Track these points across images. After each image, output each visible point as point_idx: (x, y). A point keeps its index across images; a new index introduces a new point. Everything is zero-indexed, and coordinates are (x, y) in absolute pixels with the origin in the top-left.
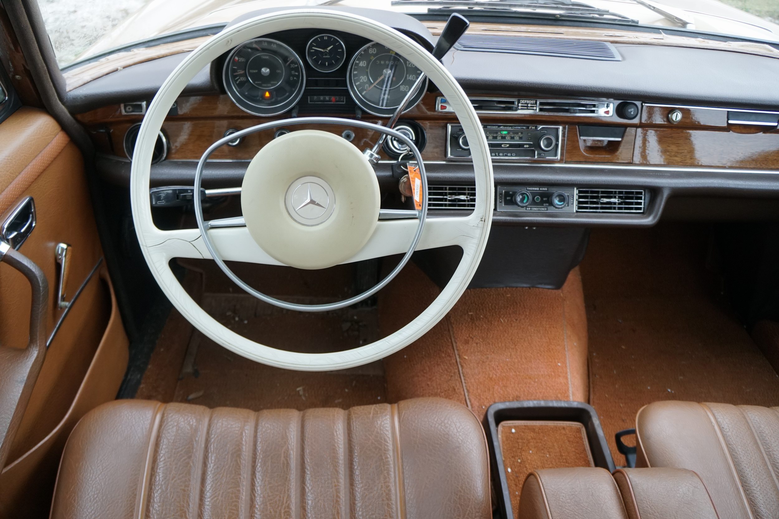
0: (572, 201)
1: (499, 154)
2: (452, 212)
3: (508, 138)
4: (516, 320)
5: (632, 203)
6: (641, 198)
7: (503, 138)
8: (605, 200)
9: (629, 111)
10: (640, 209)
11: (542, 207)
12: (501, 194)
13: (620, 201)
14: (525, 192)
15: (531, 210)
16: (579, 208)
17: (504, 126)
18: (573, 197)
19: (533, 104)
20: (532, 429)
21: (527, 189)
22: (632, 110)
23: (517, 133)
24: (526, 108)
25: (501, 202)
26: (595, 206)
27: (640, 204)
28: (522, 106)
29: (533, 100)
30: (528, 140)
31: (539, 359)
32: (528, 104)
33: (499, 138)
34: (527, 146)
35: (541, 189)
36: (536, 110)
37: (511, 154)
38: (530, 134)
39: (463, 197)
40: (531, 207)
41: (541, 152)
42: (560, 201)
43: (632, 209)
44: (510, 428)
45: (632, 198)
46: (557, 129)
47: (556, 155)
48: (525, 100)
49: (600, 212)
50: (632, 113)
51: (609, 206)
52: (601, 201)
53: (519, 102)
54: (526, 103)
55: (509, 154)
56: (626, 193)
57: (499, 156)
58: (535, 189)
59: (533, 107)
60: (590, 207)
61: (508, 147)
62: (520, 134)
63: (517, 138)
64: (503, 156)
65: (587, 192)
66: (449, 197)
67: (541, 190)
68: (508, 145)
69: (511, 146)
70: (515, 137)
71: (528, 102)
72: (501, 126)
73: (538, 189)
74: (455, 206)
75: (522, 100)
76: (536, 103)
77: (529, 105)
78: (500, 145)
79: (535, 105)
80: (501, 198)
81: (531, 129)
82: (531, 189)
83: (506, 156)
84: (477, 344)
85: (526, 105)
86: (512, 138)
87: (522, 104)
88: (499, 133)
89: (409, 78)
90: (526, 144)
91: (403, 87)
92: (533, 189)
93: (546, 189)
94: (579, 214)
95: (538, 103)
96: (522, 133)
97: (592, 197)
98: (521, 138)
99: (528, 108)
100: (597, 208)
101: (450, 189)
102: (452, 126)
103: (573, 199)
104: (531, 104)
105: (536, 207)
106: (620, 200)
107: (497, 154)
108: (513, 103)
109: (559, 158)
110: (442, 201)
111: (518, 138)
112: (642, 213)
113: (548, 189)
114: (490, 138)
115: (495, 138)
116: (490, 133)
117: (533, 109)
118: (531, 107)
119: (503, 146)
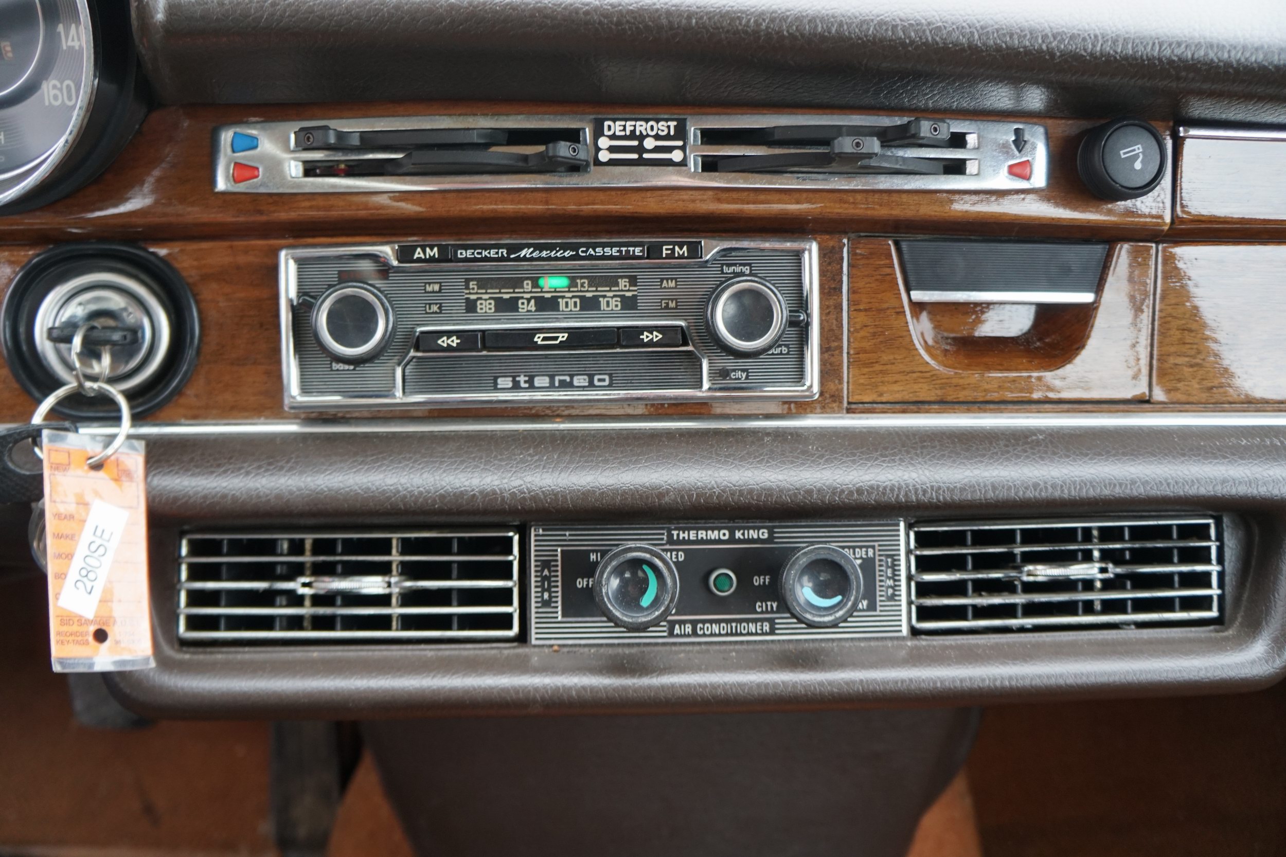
0: (890, 583)
1: (531, 382)
2: (315, 653)
3: (569, 305)
5: (1165, 581)
6: (1202, 556)
7: (547, 304)
8: (1043, 572)
9: (1123, 154)
10: (1203, 603)
11: (748, 621)
12: (546, 564)
13: (1113, 570)
14: (647, 556)
15: (695, 633)
16: (925, 613)
17: (540, 247)
18: (894, 567)
19: (668, 137)
21: (670, 536)
22: (1138, 149)
23: (612, 282)
25: (546, 604)
26: (997, 600)
27: (1203, 580)
28: (612, 149)
29: (667, 120)
30: (666, 311)
32: (642, 138)
33: (530, 306)
34: (657, 336)
35: (738, 535)
36: (683, 163)
37: (591, 377)
38: (672, 284)
39: (372, 585)
40: (694, 623)
41: (729, 363)
42: (822, 590)
43: (1166, 605)
45: (1164, 557)
46: (798, 255)
47: (800, 375)
48: (626, 120)
49: (1022, 630)
50: (1138, 165)
51: (1065, 597)
52: (1025, 578)
53: (598, 132)
54: (633, 136)
55: (580, 381)
56: (1138, 533)
57: (532, 387)
58: (713, 535)
59: (670, 149)
60: (974, 607)
61: (562, 346)
62: (623, 283)
63: (610, 302)
64: (552, 387)
65: (957, 539)
66: (305, 585)
67: (740, 541)
68: (563, 337)
69: (578, 338)
70: (603, 302)
71: (641, 127)
72: (521, 247)
73: (724, 535)
74: (332, 628)
75: (614, 120)
76: (681, 133)
77: (649, 143)
78: (524, 339)
79: (680, 143)
80: (546, 583)
81: (671, 256)
82: (692, 535)
83: (568, 385)
86: (589, 305)
87: (613, 137)
88: (527, 285)
89: (70, 43)
90: (650, 329)
91: (54, 87)
92: (702, 534)
93: (764, 534)
94: (924, 642)
95: (692, 131)
96: (633, 281)
97: (982, 562)
98: (629, 304)
99: (646, 156)
100: (1008, 611)
101: (320, 547)
102: (301, 263)
103: (895, 577)
104: (657, 137)
105: (718, 622)
106: (1110, 566)
107: (522, 379)
108: (573, 136)
109: (816, 389)
110: (271, 604)
111: (615, 304)
112: (1217, 622)
113: (771, 533)
114: (486, 306)
115: (507, 306)
116: (483, 284)
117: (669, 163)
118: (657, 149)
119: (538, 339)
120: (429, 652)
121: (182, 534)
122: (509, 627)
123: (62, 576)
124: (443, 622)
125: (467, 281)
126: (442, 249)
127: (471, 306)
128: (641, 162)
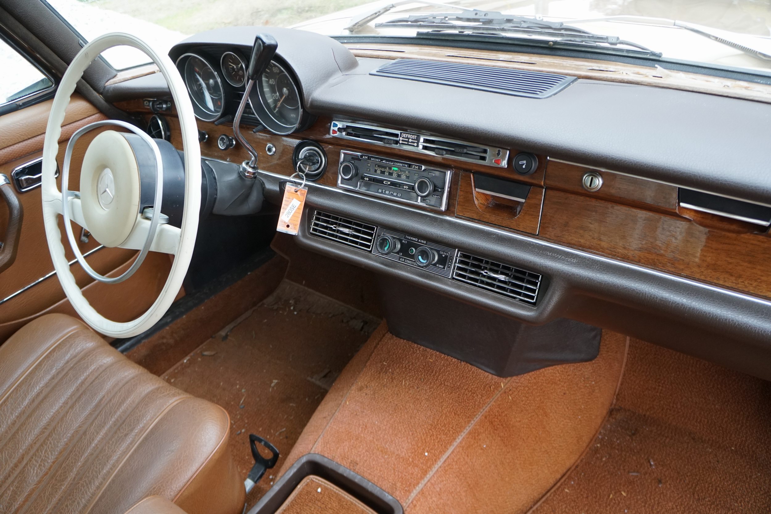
1: (385, 192)
2: (332, 242)
3: (395, 175)
4: (417, 388)
5: (521, 287)
6: (534, 284)
7: (390, 174)
8: (489, 273)
9: (520, 163)
10: (532, 298)
12: (379, 236)
14: (388, 238)
15: (404, 261)
16: (457, 274)
17: (387, 160)
19: (414, 140)
20: (340, 500)
21: (405, 236)
22: (525, 162)
24: (407, 143)
25: (376, 245)
26: (472, 276)
27: (533, 291)
28: (402, 140)
29: (415, 135)
30: (413, 181)
31: (407, 438)
32: (409, 139)
33: (387, 174)
34: (407, 187)
35: (419, 241)
36: (417, 146)
37: (397, 194)
39: (347, 231)
40: (405, 259)
43: (520, 294)
44: (320, 486)
45: (522, 280)
46: (445, 174)
47: (441, 204)
48: (407, 133)
49: (479, 287)
50: (524, 167)
51: (492, 283)
52: (483, 273)
53: (401, 136)
54: (407, 138)
55: (395, 194)
56: (517, 271)
58: (414, 239)
59: (414, 143)
60: (468, 276)
61: (389, 185)
62: (407, 172)
64: (388, 194)
65: (469, 258)
66: (334, 227)
68: (389, 183)
69: (393, 184)
70: (401, 176)
71: (409, 136)
73: (417, 240)
74: (336, 238)
75: (404, 133)
76: (417, 139)
77: (410, 140)
79: (416, 141)
80: (378, 240)
81: (414, 168)
82: (410, 238)
83: (392, 195)
84: (366, 394)
85: (407, 140)
86: (399, 176)
87: (403, 138)
88: (387, 169)
92: (412, 238)
94: (454, 281)
95: (421, 139)
96: (409, 172)
97: (473, 265)
99: (409, 143)
100: (476, 280)
102: (345, 154)
103: (452, 262)
104: (412, 139)
105: (410, 260)
106: (507, 278)
107: (384, 191)
109: (444, 209)
110: (328, 229)
111: (404, 177)
112: (534, 304)
113: (426, 242)
114: (379, 172)
115: (383, 173)
116: (379, 166)
117: (414, 146)
118: (412, 142)
119: (384, 182)
120: (352, 249)
121: (316, 209)
122: (369, 248)
123: (283, 213)
124: (356, 243)
125: (376, 165)
126: (369, 157)
127: (376, 171)
128: (408, 145)
